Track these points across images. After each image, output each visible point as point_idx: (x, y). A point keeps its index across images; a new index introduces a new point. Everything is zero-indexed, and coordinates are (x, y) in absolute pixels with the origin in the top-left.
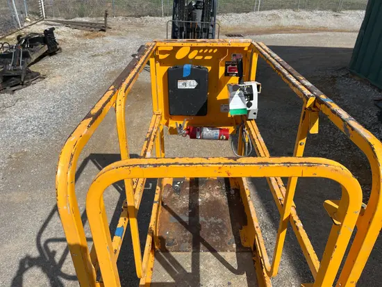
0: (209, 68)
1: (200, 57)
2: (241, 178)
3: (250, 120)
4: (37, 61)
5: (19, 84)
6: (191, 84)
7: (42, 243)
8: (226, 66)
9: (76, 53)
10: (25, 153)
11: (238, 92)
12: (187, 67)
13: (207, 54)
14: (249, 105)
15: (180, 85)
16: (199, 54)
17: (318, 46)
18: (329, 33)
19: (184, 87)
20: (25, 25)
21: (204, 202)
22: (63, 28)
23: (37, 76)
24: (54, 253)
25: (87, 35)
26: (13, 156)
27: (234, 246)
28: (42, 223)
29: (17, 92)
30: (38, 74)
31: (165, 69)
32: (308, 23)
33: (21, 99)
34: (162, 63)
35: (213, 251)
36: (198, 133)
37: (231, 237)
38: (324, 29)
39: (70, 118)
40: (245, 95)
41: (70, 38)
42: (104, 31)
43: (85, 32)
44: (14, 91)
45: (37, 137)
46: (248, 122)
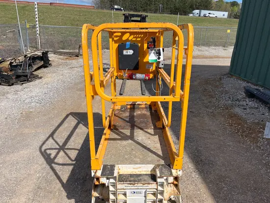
0: (140, 45)
1: (135, 39)
2: (157, 102)
3: (160, 68)
4: (36, 70)
5: (25, 81)
6: (131, 52)
7: (43, 151)
8: (148, 43)
9: (61, 66)
10: (31, 112)
11: (153, 51)
12: (128, 43)
13: (138, 37)
14: (159, 58)
15: (125, 52)
16: (134, 38)
17: (213, 65)
18: (220, 59)
19: (126, 54)
20: (28, 53)
21: (137, 115)
22: (52, 55)
23: (37, 77)
24: (50, 154)
25: (67, 58)
26: (24, 113)
27: (153, 127)
28: (42, 142)
29: (24, 85)
30: (37, 76)
31: (117, 45)
32: (207, 54)
33: (27, 88)
34: (116, 42)
35: (141, 129)
36: (134, 76)
37: (151, 124)
38: (217, 57)
39: (58, 96)
40: (157, 53)
41: (56, 60)
42: (78, 56)
43: (66, 57)
44: (23, 84)
45: (38, 105)
46: (160, 70)
